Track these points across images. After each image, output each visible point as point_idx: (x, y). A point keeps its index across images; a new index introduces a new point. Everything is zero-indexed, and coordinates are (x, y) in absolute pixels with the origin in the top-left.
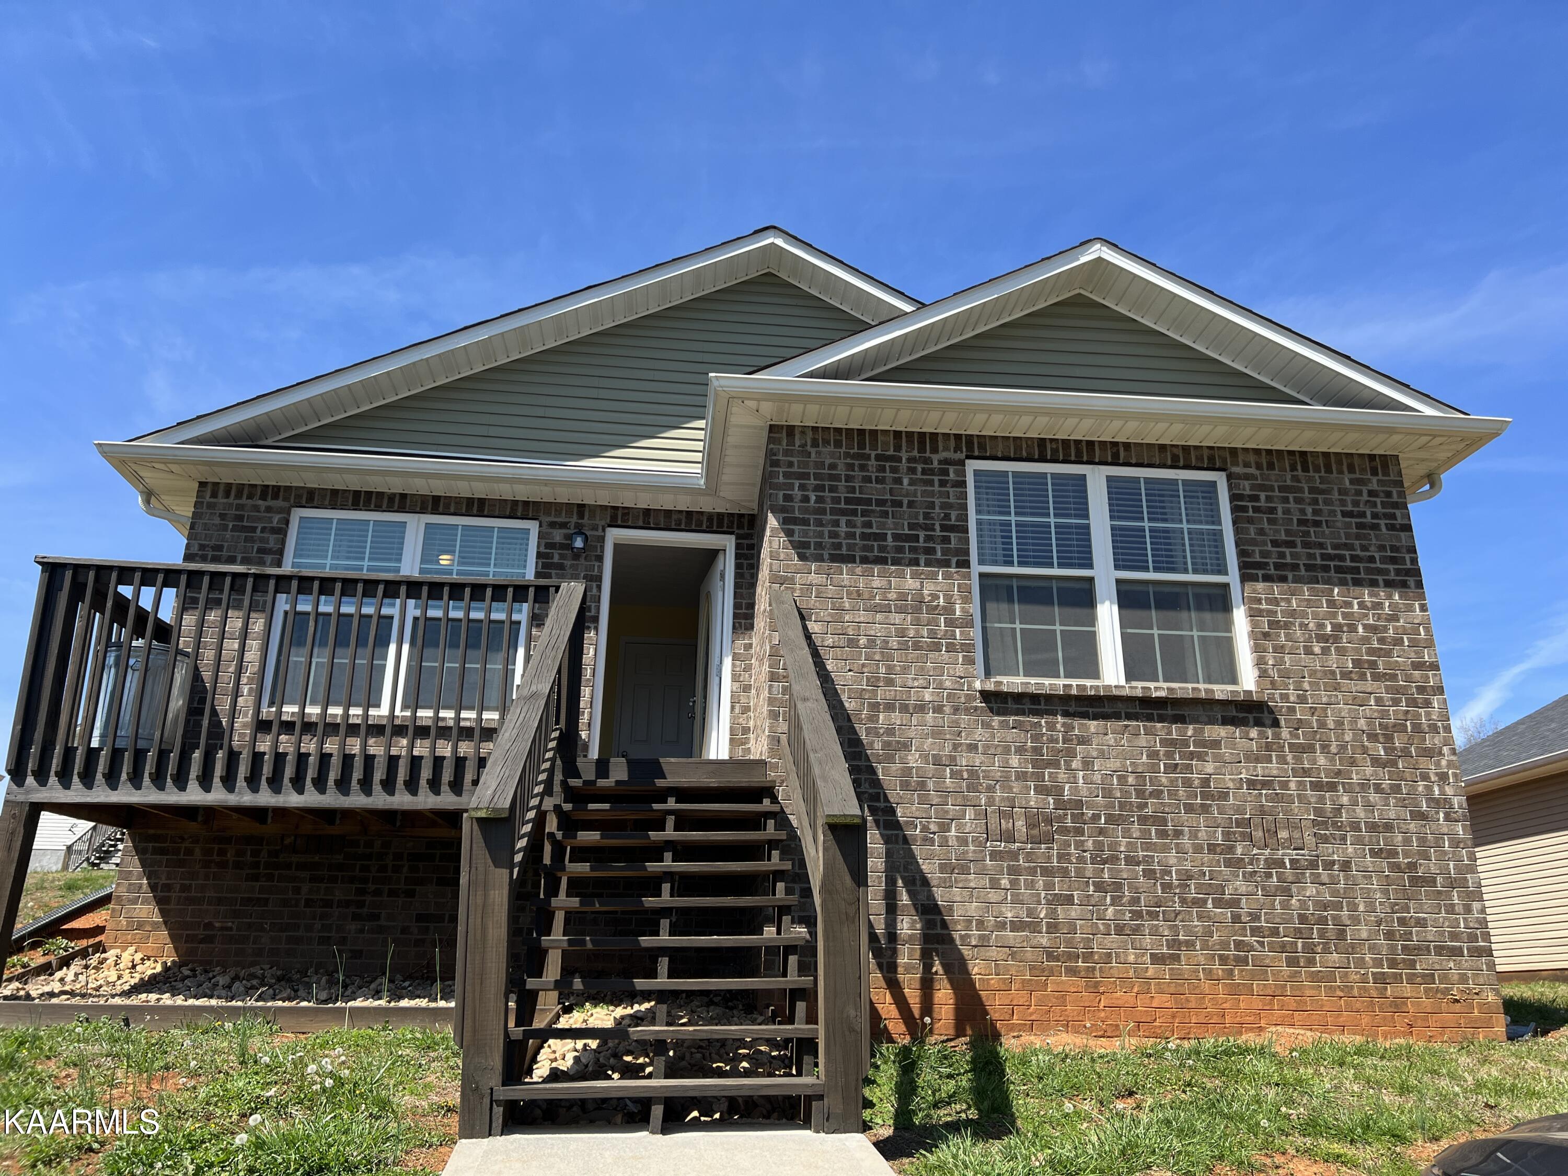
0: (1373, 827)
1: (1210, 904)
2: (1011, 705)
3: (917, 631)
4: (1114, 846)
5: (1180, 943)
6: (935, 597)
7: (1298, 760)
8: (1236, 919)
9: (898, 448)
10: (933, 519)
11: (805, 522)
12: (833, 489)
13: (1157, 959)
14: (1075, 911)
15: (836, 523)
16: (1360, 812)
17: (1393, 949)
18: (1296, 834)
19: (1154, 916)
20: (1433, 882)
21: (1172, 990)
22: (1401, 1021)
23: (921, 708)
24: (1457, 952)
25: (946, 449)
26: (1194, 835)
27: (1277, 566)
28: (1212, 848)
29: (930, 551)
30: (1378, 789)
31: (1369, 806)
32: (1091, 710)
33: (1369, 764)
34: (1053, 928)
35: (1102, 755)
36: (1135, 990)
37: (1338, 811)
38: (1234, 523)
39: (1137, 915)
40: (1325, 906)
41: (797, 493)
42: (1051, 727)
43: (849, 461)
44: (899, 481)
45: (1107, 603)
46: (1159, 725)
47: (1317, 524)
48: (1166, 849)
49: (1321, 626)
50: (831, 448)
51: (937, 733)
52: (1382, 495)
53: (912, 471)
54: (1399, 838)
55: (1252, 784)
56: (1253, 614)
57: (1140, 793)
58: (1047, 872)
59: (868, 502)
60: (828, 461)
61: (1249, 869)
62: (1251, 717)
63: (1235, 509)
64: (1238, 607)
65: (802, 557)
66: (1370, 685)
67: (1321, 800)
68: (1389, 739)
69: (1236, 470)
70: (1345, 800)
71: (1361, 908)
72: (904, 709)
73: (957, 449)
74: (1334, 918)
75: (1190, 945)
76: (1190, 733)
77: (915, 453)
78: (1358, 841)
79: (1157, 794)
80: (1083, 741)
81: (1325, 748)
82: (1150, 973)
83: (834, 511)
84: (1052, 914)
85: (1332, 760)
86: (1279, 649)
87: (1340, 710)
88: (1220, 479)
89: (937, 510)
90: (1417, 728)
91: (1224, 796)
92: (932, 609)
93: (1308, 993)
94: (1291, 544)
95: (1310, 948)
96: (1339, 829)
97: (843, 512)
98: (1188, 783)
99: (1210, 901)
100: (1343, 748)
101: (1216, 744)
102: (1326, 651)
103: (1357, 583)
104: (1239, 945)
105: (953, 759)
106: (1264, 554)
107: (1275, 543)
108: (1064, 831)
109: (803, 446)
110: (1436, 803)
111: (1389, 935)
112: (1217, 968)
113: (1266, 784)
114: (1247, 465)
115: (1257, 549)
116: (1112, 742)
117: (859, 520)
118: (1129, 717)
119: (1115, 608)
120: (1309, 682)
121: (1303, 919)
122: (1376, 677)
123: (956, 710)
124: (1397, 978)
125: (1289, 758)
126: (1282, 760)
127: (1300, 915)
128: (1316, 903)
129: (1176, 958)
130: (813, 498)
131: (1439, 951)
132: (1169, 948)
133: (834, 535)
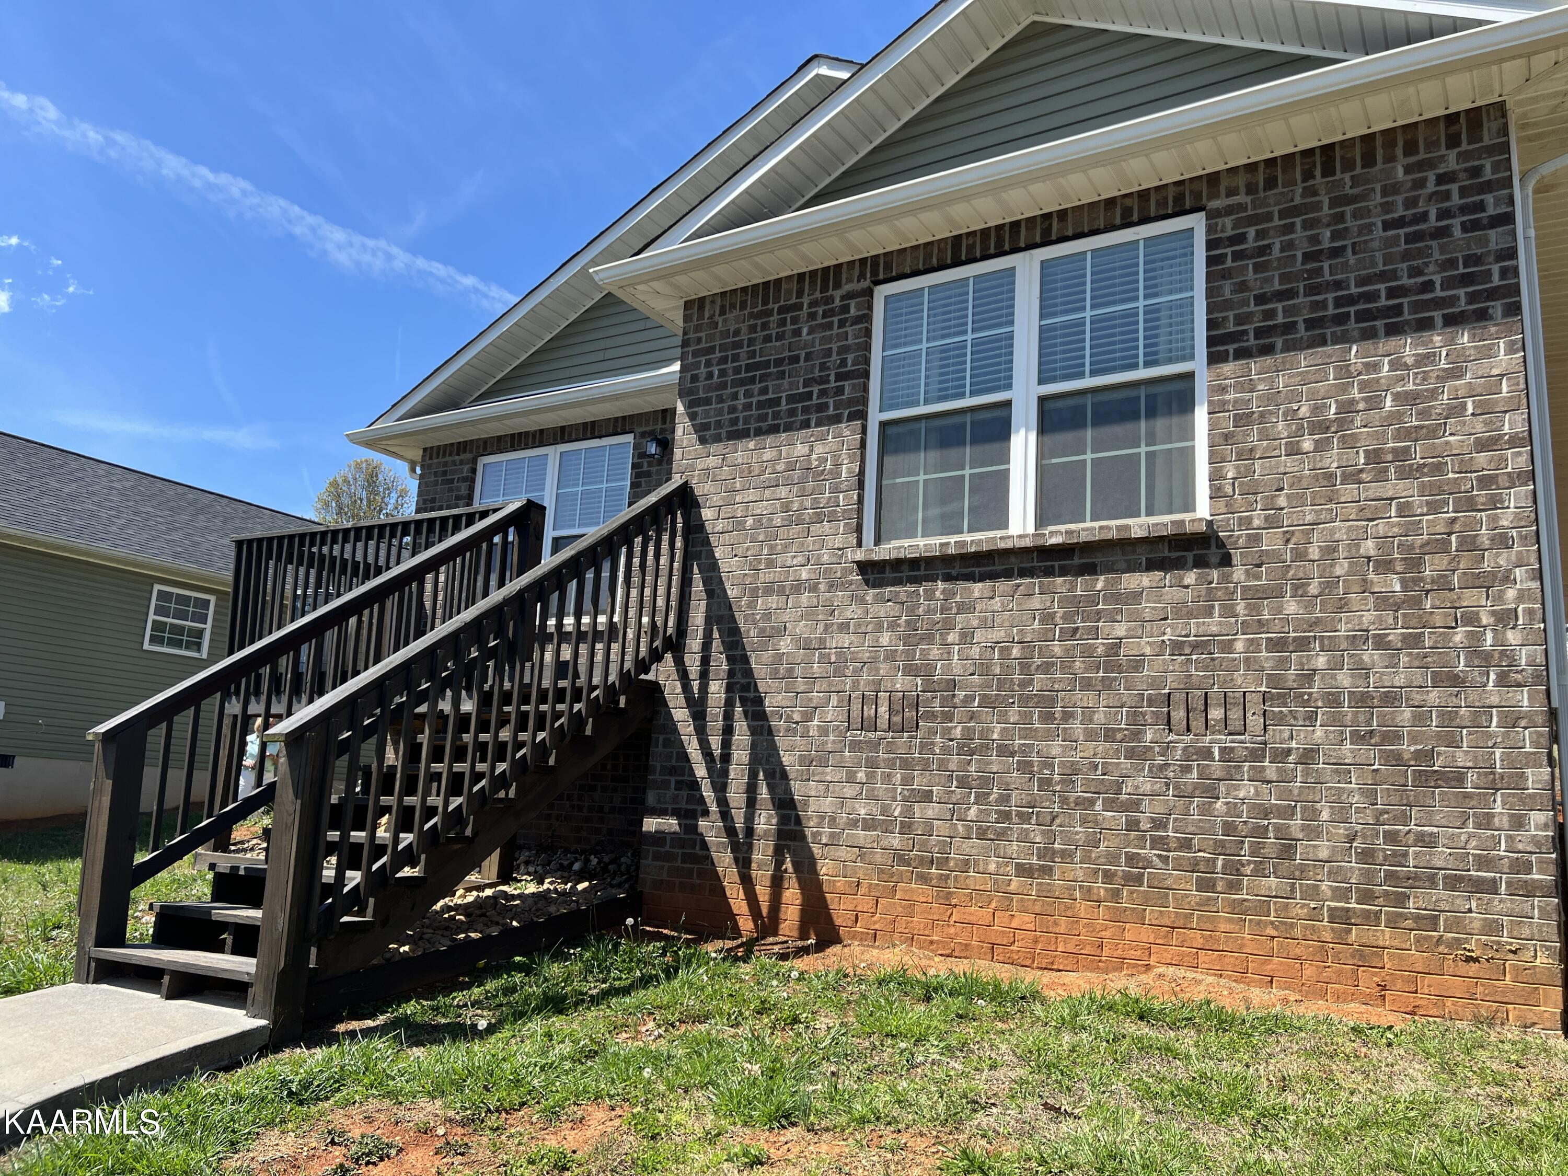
0: (1362, 700)
1: (1098, 806)
2: (889, 574)
3: (801, 502)
4: (985, 734)
5: (1054, 852)
6: (823, 461)
7: (1253, 609)
8: (1132, 825)
9: (800, 294)
10: (828, 368)
11: (708, 401)
12: (735, 358)
13: (1023, 871)
14: (932, 810)
15: (735, 396)
16: (1344, 679)
17: (1369, 877)
18: (1236, 714)
19: (1024, 818)
20: (1460, 779)
21: (1038, 909)
22: (1368, 980)
23: (797, 588)
24: (1490, 887)
25: (849, 280)
26: (1088, 718)
27: (1259, 333)
28: (1111, 735)
29: (822, 408)
30: (1381, 643)
31: (1361, 669)
32: (977, 570)
33: (1371, 605)
34: (906, 828)
35: (984, 625)
36: (993, 905)
37: (1308, 677)
38: (1207, 283)
39: (1005, 816)
40: (1266, 813)
42: (930, 596)
43: (752, 322)
44: (797, 333)
46: (1059, 580)
47: (1336, 252)
48: (1049, 736)
49: (1320, 409)
50: (736, 313)
51: (810, 614)
52: (1462, 175)
53: (813, 316)
54: (1407, 713)
55: (1177, 648)
56: (1218, 409)
57: (1025, 668)
58: (906, 764)
59: (766, 365)
60: (733, 329)
61: (1160, 760)
62: (1190, 556)
63: (1211, 261)
64: (1202, 404)
65: (703, 441)
66: (1394, 487)
67: (1283, 664)
68: (1414, 564)
69: (1214, 204)
70: (1321, 661)
71: (1325, 815)
72: (781, 592)
73: (862, 276)
74: (1278, 828)
75: (1066, 856)
76: (1099, 586)
77: (818, 295)
78: (1335, 720)
79: (1046, 668)
80: (965, 608)
81: (1299, 589)
82: (1013, 887)
83: (734, 383)
84: (908, 812)
85: (1309, 607)
86: (1247, 455)
87: (1332, 531)
88: (1196, 224)
89: (834, 357)
90: (1470, 545)
91: (1137, 665)
92: (819, 475)
93: (1222, 927)
94: (1288, 294)
95: (1234, 869)
96: (1305, 704)
97: (742, 382)
98: (1088, 652)
99: (1100, 802)
100: (1330, 585)
101: (1136, 596)
102: (1320, 446)
103: (1394, 330)
104: (1132, 859)
105: (822, 641)
107: (1261, 299)
108: (931, 716)
109: (711, 317)
110: (1485, 659)
111: (1366, 856)
112: (1100, 887)
113: (1199, 647)
114: (1231, 192)
115: (1231, 314)
116: (998, 607)
117: (756, 387)
118: (1022, 574)
120: (1288, 496)
121: (1229, 829)
122: (1406, 473)
123: (831, 587)
124: (1372, 919)
125: (1241, 608)
126: (1229, 612)
127: (1225, 823)
128: (1253, 807)
129: (1047, 871)
130: (716, 373)
131: (1453, 883)
132: (1039, 859)
133: (732, 410)
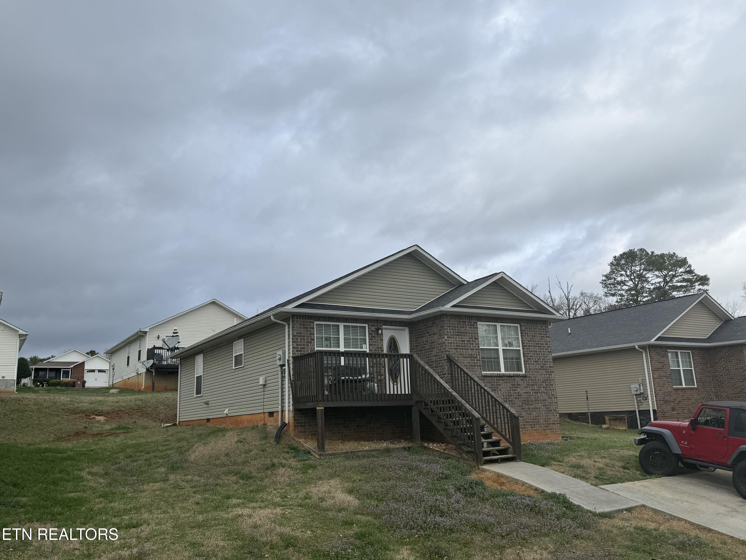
0: (543, 400)
2: (488, 378)
3: (472, 362)
6: (474, 355)
8: (524, 420)
9: (466, 319)
10: (473, 336)
11: (451, 338)
12: (455, 330)
15: (456, 338)
17: (546, 424)
18: (532, 403)
20: (552, 411)
22: (547, 437)
24: (555, 424)
25: (474, 320)
26: (517, 404)
27: (529, 346)
28: (520, 406)
29: (473, 344)
30: (544, 393)
31: (543, 396)
32: (500, 378)
33: (543, 388)
35: (502, 388)
37: (538, 398)
38: (522, 336)
41: (449, 330)
42: (495, 382)
43: (457, 323)
44: (466, 327)
46: (511, 381)
47: (535, 336)
49: (535, 359)
52: (545, 329)
53: (468, 325)
54: (547, 402)
55: (525, 393)
56: (525, 357)
57: (509, 396)
59: (461, 333)
60: (454, 323)
61: (525, 410)
62: (525, 379)
63: (521, 333)
64: (522, 355)
65: (451, 346)
66: (543, 371)
67: (536, 395)
68: (546, 382)
69: (522, 324)
70: (539, 395)
71: (542, 416)
73: (476, 320)
74: (538, 418)
76: (516, 383)
77: (469, 321)
78: (541, 403)
79: (511, 396)
80: (499, 385)
81: (536, 385)
83: (456, 335)
85: (537, 388)
86: (529, 364)
87: (538, 377)
88: (518, 325)
89: (473, 334)
90: (550, 380)
91: (521, 395)
92: (474, 357)
94: (531, 341)
95: (534, 425)
96: (538, 401)
98: (516, 393)
100: (539, 385)
101: (520, 385)
102: (536, 364)
103: (541, 349)
104: (524, 425)
106: (527, 343)
107: (528, 341)
109: (449, 319)
110: (552, 395)
111: (545, 421)
113: (528, 393)
114: (524, 323)
115: (525, 342)
116: (504, 385)
117: (460, 337)
118: (506, 380)
119: (502, 356)
120: (534, 371)
122: (544, 369)
124: (547, 429)
126: (530, 388)
127: (533, 418)
128: (535, 416)
130: (452, 332)
131: (552, 424)
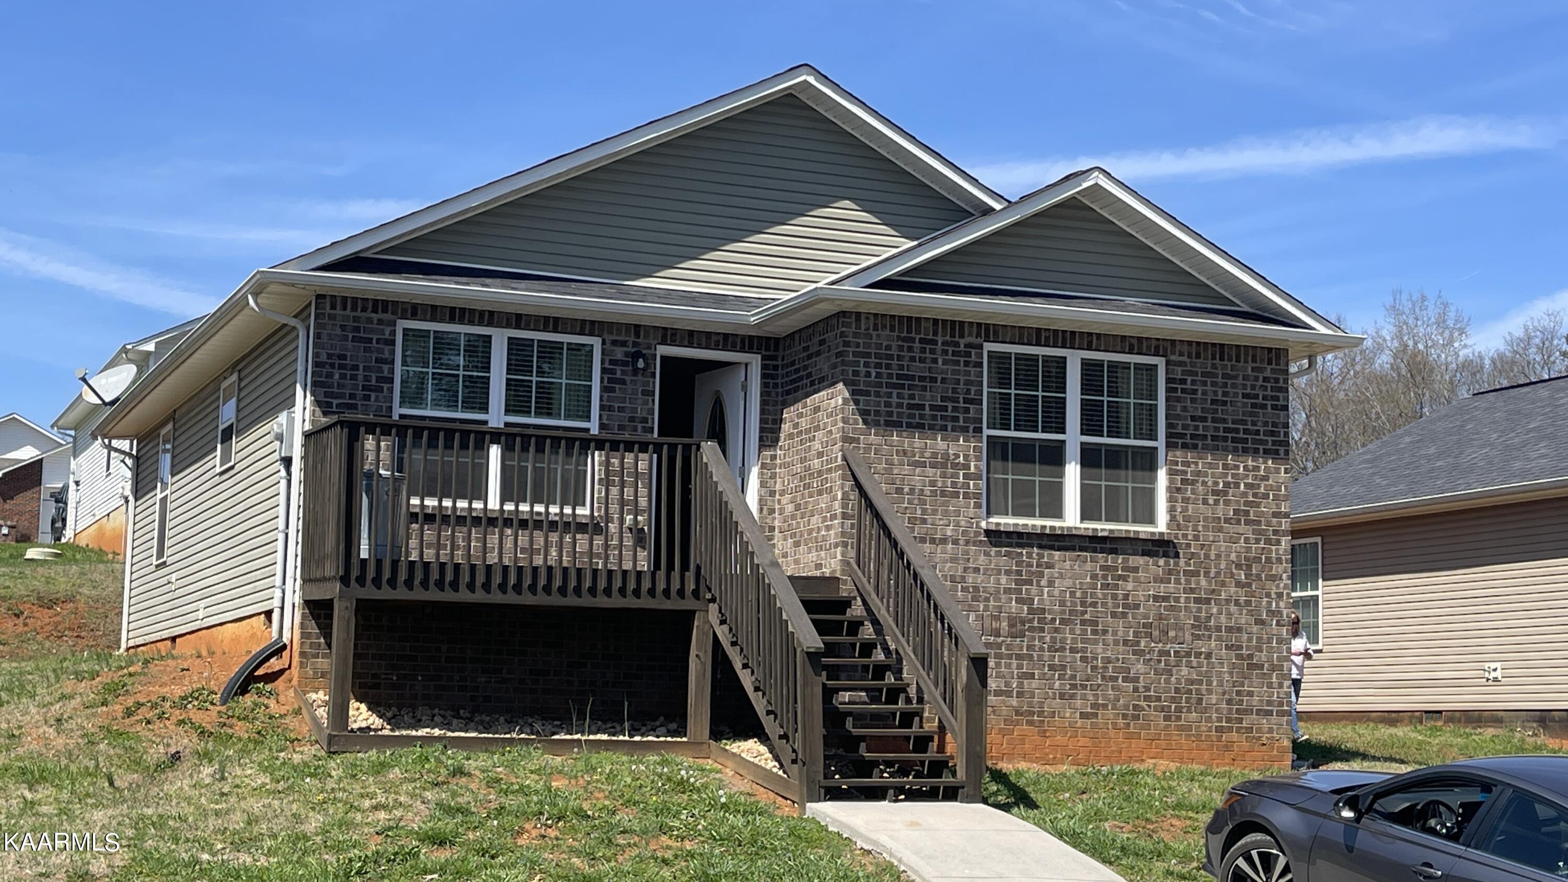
0: (1229, 629)
2: (1004, 539)
3: (944, 482)
4: (1063, 641)
5: (1099, 705)
6: (957, 456)
7: (1188, 582)
8: (1136, 690)
9: (935, 333)
10: (958, 393)
11: (867, 393)
12: (888, 366)
13: (1083, 716)
14: (1035, 683)
15: (890, 395)
16: (1223, 618)
17: (1230, 710)
18: (1181, 634)
19: (1084, 687)
20: (1262, 667)
21: (1091, 735)
22: (1228, 756)
23: (944, 541)
24: (1270, 713)
25: (970, 335)
26: (1115, 633)
27: (1193, 436)
28: (1126, 642)
29: (955, 419)
30: (1237, 603)
31: (1229, 614)
32: (1056, 544)
33: (1233, 585)
34: (1020, 695)
35: (1061, 576)
36: (1069, 735)
37: (1208, 618)
38: (1167, 400)
39: (1074, 686)
40: (1192, 682)
41: (862, 369)
42: (1029, 555)
43: (900, 343)
44: (935, 361)
45: (1073, 463)
46: (1101, 555)
47: (1224, 403)
48: (1096, 642)
49: (1216, 484)
50: (887, 332)
51: (954, 560)
52: (1272, 381)
53: (945, 352)
54: (1245, 636)
55: (1156, 598)
56: (1171, 473)
57: (1083, 604)
58: (1019, 657)
59: (913, 378)
60: (885, 344)
61: (1148, 657)
62: (1161, 550)
63: (1168, 390)
64: (1162, 468)
65: (865, 422)
66: (1242, 528)
67: (1199, 610)
68: (1249, 567)
69: (1173, 358)
70: (1215, 610)
71: (1215, 683)
72: (933, 541)
73: (978, 335)
74: (1196, 689)
75: (1105, 706)
76: (1120, 561)
77: (948, 338)
78: (1219, 639)
79: (1094, 604)
80: (1050, 566)
81: (1207, 574)
82: (1078, 725)
83: (888, 385)
84: (1020, 685)
85: (1210, 583)
86: (1186, 500)
87: (1220, 546)
88: (1160, 362)
89: (962, 386)
90: (1269, 560)
91: (1137, 606)
92: (955, 466)
93: (1174, 738)
94: (1204, 419)
95: (1179, 710)
96: (1208, 630)
97: (895, 386)
98: (1115, 597)
99: (1120, 679)
100: (1218, 574)
101: (1136, 570)
102: (1216, 502)
103: (1245, 451)
104: (1135, 706)
105: (963, 578)
106: (1185, 427)
107: (1193, 418)
108: (1031, 629)
109: (868, 329)
110: (1271, 613)
111: (1229, 702)
112: (1121, 721)
113: (1165, 599)
114: (1181, 354)
115: (1180, 423)
116: (1068, 567)
117: (906, 392)
118: (1082, 549)
119: (1079, 467)
120: (1203, 526)
121: (1177, 690)
122: (1247, 523)
123: (967, 543)
124: (1230, 729)
125: (1183, 581)
126: (1178, 582)
127: (1176, 688)
128: (1187, 680)
129: (1096, 715)
130: (874, 374)
131: (1259, 712)
132: (1091, 708)
133: (888, 404)
